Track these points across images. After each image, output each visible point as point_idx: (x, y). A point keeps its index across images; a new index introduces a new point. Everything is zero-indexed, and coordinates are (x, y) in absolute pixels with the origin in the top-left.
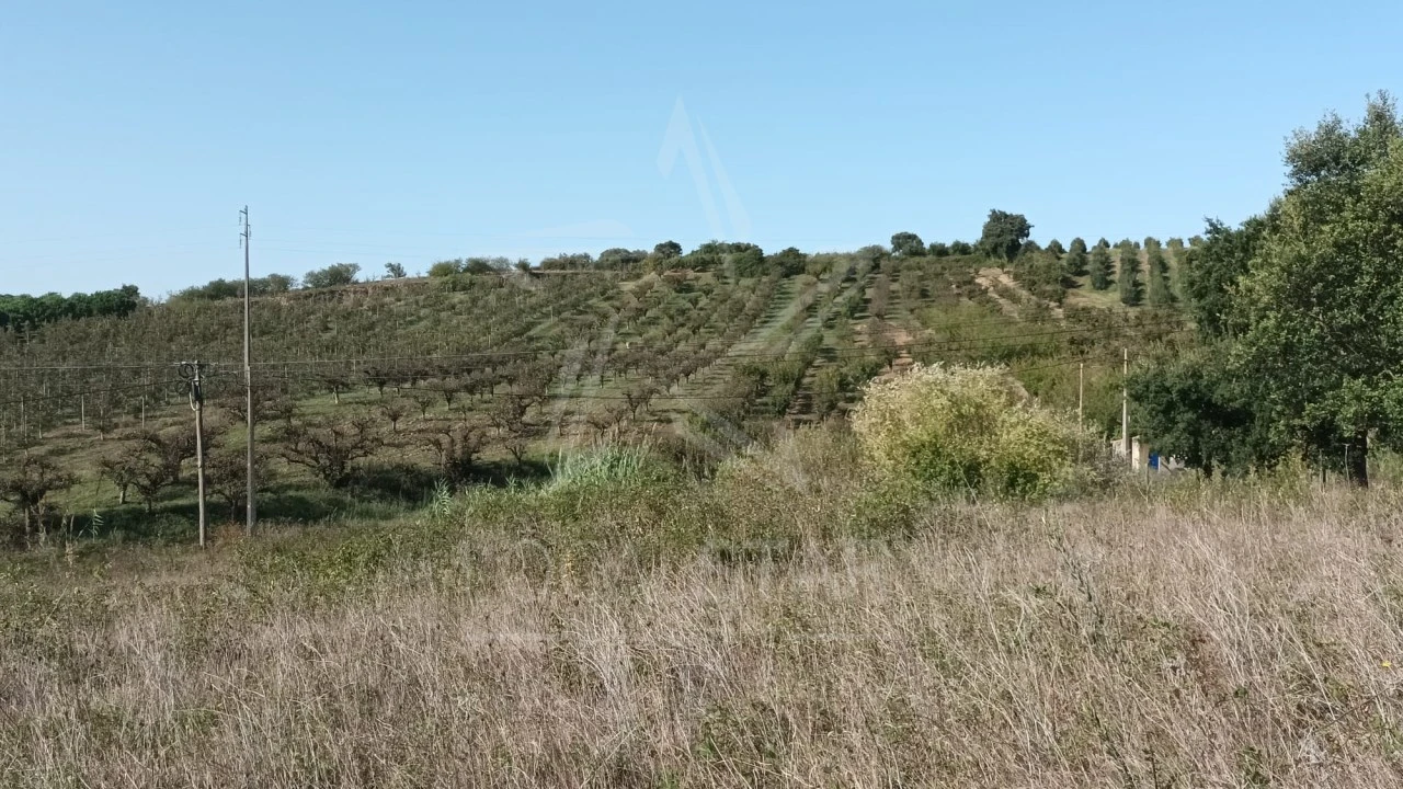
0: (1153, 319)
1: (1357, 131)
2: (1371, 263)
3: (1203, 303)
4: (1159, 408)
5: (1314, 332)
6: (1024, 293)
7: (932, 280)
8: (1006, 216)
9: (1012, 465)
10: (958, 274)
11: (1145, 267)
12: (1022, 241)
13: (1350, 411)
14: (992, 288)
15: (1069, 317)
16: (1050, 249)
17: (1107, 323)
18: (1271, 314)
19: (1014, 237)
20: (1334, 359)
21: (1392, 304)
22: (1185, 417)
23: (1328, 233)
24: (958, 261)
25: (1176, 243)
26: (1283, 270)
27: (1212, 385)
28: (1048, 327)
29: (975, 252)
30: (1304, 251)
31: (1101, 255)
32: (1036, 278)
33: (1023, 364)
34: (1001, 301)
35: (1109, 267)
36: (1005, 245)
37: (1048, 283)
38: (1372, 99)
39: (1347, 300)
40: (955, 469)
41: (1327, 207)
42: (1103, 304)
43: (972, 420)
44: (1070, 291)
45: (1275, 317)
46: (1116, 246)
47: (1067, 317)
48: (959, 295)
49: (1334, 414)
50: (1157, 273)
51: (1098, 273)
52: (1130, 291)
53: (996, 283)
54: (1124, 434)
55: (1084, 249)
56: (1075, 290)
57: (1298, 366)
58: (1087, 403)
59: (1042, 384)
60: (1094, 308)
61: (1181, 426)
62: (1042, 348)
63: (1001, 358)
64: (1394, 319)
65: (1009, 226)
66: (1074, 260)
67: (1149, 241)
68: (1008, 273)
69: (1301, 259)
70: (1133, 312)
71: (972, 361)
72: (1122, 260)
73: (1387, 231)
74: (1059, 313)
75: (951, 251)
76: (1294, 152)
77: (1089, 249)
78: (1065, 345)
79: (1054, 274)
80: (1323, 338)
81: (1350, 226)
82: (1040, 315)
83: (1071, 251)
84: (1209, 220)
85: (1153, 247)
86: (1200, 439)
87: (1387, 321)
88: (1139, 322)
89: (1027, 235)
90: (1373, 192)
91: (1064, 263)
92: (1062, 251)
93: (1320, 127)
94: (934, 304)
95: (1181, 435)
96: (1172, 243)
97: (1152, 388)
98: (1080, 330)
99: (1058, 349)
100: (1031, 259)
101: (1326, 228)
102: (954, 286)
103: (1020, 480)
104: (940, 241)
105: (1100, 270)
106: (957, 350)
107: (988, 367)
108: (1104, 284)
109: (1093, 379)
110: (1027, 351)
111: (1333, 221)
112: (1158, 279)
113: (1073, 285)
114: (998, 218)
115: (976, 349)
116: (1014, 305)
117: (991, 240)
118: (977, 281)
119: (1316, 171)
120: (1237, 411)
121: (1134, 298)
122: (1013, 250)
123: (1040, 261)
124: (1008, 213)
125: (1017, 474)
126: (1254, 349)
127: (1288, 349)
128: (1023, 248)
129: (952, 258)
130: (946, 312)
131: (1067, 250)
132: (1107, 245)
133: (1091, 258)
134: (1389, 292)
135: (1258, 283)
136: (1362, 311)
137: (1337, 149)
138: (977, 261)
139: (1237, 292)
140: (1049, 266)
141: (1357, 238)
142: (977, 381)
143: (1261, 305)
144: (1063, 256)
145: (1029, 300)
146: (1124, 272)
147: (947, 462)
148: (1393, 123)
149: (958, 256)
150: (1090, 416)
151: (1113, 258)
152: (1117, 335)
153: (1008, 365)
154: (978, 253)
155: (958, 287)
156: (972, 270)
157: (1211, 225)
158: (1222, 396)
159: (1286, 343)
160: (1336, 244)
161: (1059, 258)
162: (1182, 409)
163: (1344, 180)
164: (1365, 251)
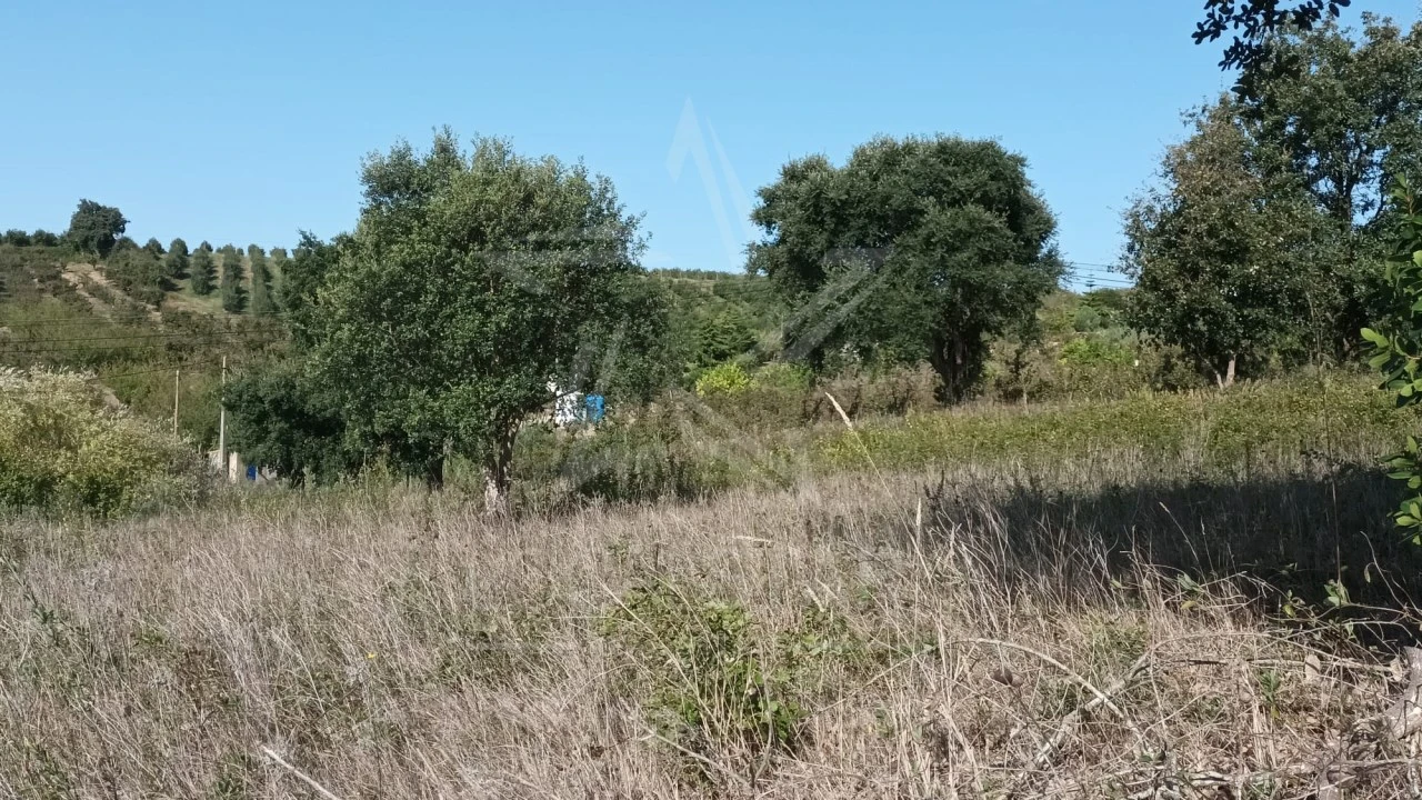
0: (255, 327)
1: (425, 159)
2: (434, 284)
3: (296, 313)
4: (252, 418)
5: (384, 344)
6: (118, 293)
7: (9, 271)
8: (99, 208)
9: (92, 480)
10: (41, 267)
11: (249, 274)
12: (117, 237)
13: (415, 419)
14: (81, 285)
15: (167, 321)
16: (147, 247)
17: (207, 329)
18: (346, 327)
19: (107, 231)
20: (402, 371)
21: (451, 322)
22: (276, 426)
23: (397, 253)
24: (41, 252)
25: (280, 253)
26: (356, 284)
27: (303, 397)
28: (144, 331)
29: (61, 244)
30: (375, 268)
31: (204, 258)
32: (132, 278)
33: (115, 370)
34: (91, 300)
35: (211, 271)
36: (96, 240)
37: (145, 284)
38: (438, 132)
39: (413, 315)
40: (23, 485)
41: (397, 229)
42: (205, 308)
43: (48, 431)
44: (170, 294)
45: (350, 330)
46: (219, 251)
47: (166, 321)
48: (42, 291)
49: (402, 421)
50: (260, 281)
51: (200, 277)
52: (233, 298)
53: (86, 280)
54: (221, 444)
55: (186, 251)
56: (175, 293)
57: (370, 376)
58: (184, 413)
59: (135, 391)
60: (195, 312)
61: (273, 435)
62: (136, 354)
63: (89, 363)
64: (453, 336)
65: (101, 219)
66: (174, 261)
67: (252, 249)
68: (100, 270)
69: (372, 275)
70: (235, 320)
71: (55, 365)
72: (225, 265)
73: (449, 255)
74: (157, 316)
75: (33, 241)
76: (369, 171)
77: (190, 251)
78: (162, 349)
79: (151, 275)
80: (391, 351)
81: (417, 247)
82: (137, 317)
83: (171, 251)
84: (303, 233)
85: (257, 255)
86: (291, 448)
87: (446, 338)
88: (241, 330)
89: (123, 231)
90: (437, 218)
91: (164, 264)
92: (161, 251)
93: (393, 152)
94: (11, 299)
95: (274, 445)
96: (275, 252)
97: (245, 397)
98: (179, 336)
99: (154, 355)
100: (126, 256)
101: (394, 247)
102: (36, 280)
103: (100, 496)
104: (20, 228)
105: (201, 274)
106: (36, 352)
107: (71, 373)
108: (206, 289)
109: (191, 387)
110: (119, 355)
111: (402, 243)
112: (261, 288)
113: (173, 288)
114: (88, 209)
115: (59, 350)
116: (107, 306)
117: (81, 231)
118: (63, 276)
119: (389, 193)
120: (328, 420)
121: (237, 305)
122: (106, 245)
123: (137, 261)
124: (101, 205)
125: (99, 488)
126: (329, 359)
127: (361, 361)
128: (116, 244)
129: (33, 248)
130: (25, 308)
131: (167, 250)
132: (210, 249)
133: (192, 261)
134: (448, 311)
135: (335, 294)
136: (426, 327)
137: (407, 175)
138: (65, 254)
139: (316, 303)
140: (146, 267)
141: (423, 259)
142: (59, 388)
143: (337, 318)
144: (162, 256)
145: (123, 301)
146: (227, 277)
147: (15, 478)
148: (456, 157)
149: (40, 247)
150: (186, 425)
151: (215, 263)
152: (218, 342)
153: (97, 371)
154: (65, 246)
155: (40, 281)
156: (58, 264)
157: (305, 237)
158: (314, 406)
159: (359, 354)
160: (403, 263)
161: (158, 259)
162: (274, 419)
163: (413, 205)
164: (429, 272)
